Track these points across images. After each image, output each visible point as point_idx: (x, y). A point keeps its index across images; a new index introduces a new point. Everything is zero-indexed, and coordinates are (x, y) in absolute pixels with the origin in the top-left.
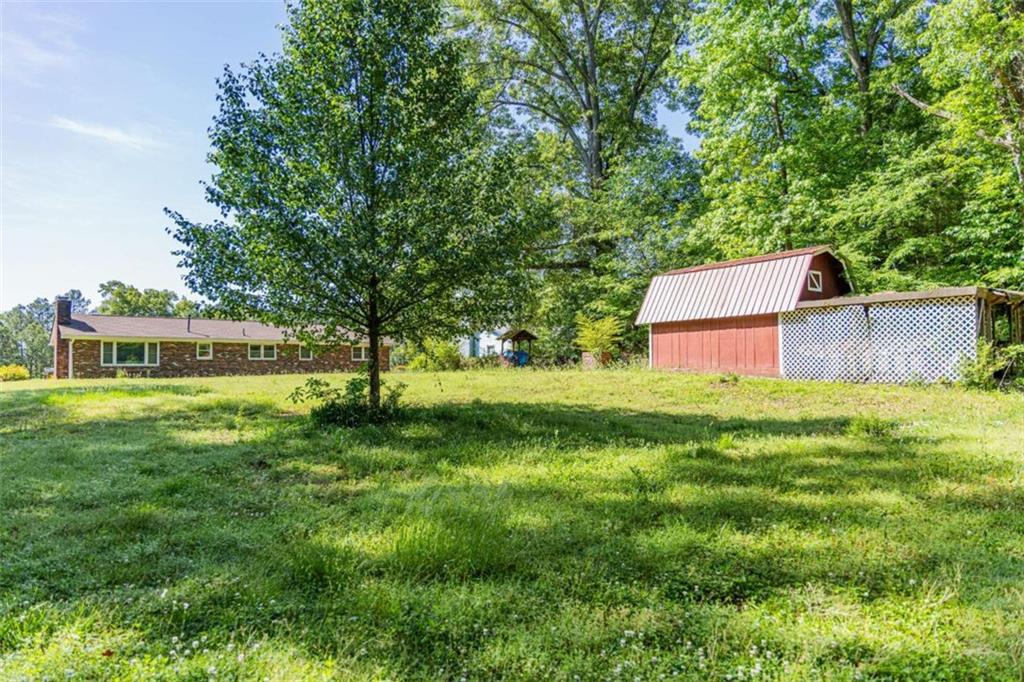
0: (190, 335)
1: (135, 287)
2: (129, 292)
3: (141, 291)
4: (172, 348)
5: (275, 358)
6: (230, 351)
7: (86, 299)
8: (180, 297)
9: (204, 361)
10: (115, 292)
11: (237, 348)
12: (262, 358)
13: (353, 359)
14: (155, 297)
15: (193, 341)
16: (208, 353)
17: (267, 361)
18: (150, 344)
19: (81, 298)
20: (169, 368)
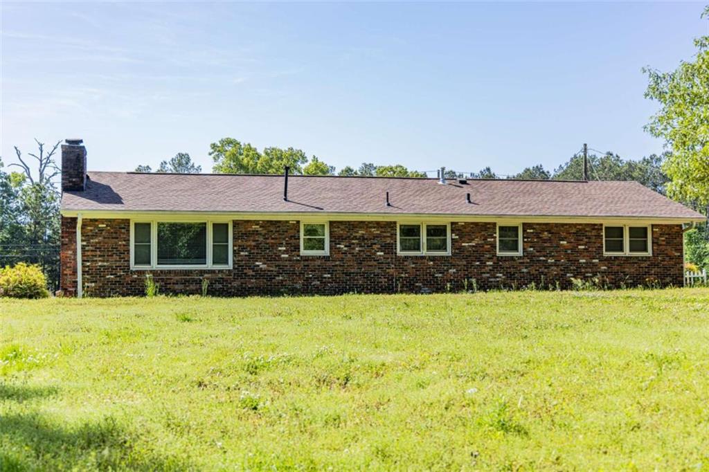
0: (285, 207)
1: (253, 146)
2: (245, 153)
3: (261, 151)
4: (256, 233)
5: (448, 253)
6: (363, 238)
7: (196, 166)
8: (310, 158)
9: (314, 258)
10: (228, 153)
11: (376, 231)
12: (424, 252)
13: (606, 254)
14: (278, 159)
15: (292, 218)
16: (322, 241)
17: (433, 259)
18: (215, 225)
19: (190, 164)
20: (251, 273)
